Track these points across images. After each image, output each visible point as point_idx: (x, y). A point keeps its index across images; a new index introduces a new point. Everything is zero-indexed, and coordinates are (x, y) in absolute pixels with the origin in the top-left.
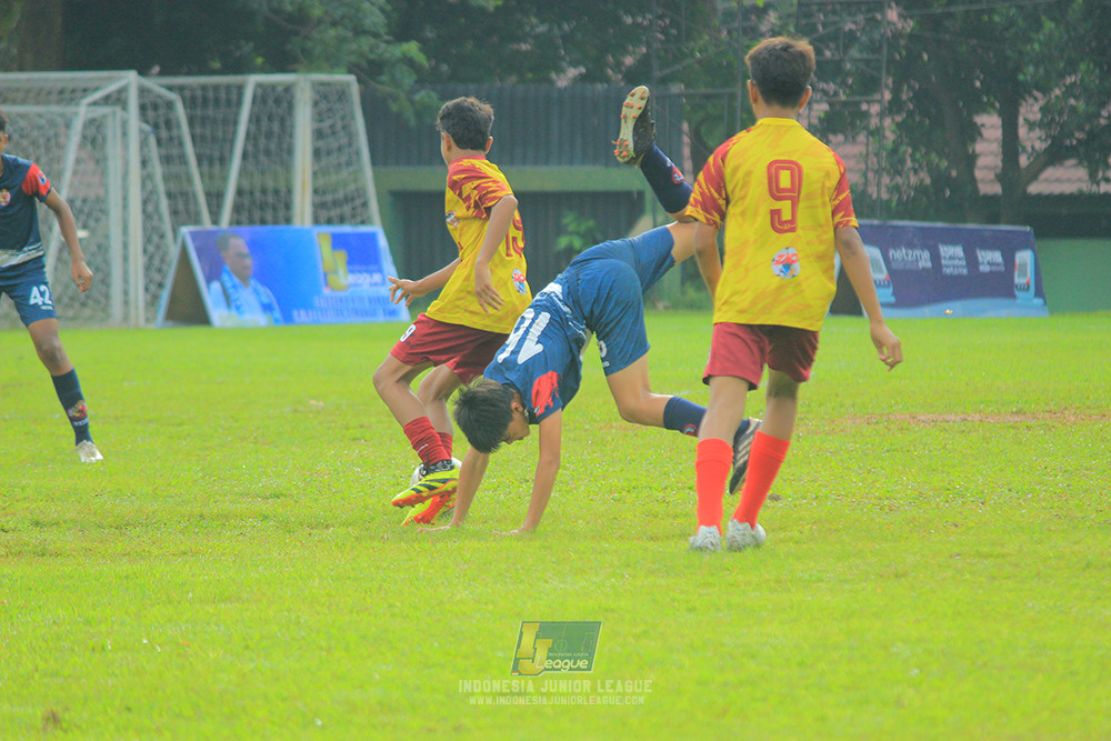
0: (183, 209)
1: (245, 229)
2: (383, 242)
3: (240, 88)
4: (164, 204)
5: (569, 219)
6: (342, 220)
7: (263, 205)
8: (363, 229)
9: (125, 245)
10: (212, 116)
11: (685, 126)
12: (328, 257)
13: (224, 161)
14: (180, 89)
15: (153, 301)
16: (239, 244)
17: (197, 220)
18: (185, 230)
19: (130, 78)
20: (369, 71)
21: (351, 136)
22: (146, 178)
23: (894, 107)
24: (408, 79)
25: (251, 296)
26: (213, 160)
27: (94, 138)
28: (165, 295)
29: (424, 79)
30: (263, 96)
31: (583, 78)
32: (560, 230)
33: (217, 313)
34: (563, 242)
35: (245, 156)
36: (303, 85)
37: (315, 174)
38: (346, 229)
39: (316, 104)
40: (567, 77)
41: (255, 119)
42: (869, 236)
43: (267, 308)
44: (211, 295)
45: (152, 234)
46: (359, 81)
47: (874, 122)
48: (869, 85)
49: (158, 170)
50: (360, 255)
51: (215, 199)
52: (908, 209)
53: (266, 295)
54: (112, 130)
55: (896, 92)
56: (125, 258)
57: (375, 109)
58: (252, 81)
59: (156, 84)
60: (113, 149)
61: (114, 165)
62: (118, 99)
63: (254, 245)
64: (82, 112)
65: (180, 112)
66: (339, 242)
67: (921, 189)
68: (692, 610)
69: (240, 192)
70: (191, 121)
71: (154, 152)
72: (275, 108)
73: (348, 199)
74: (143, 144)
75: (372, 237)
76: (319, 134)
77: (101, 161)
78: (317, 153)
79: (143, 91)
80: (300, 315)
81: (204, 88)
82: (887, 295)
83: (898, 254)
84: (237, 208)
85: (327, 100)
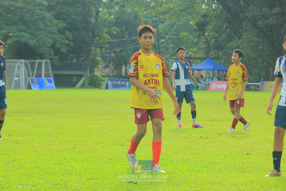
0: (29, 76)
1: (37, 78)
2: (52, 80)
3: (36, 62)
4: (27, 75)
5: (75, 78)
6: (48, 77)
7: (39, 75)
8: (50, 78)
9: (22, 80)
10: (33, 65)
11: (88, 67)
12: (46, 81)
13: (34, 70)
14: (29, 62)
15: (25, 86)
16: (35, 80)
17: (30, 77)
18: (29, 78)
19: (23, 61)
20: (51, 60)
21: (49, 67)
22: (25, 72)
23: (113, 65)
24: (56, 60)
25: (37, 86)
26: (33, 70)
27: (19, 67)
28: (27, 86)
29: (58, 61)
30: (39, 63)
31: (77, 61)
32: (73, 79)
33: (33, 88)
34: (74, 80)
35: (37, 70)
36: (43, 61)
37: (45, 72)
38: (48, 78)
39: (45, 64)
40: (75, 61)
41: (38, 65)
42: (109, 80)
43: (39, 87)
44: (32, 86)
45: (25, 79)
46: (51, 61)
47: (110, 67)
48: (110, 62)
49: (26, 71)
50: (50, 81)
51: (33, 75)
52: (114, 77)
53: (39, 86)
54: (21, 67)
55: (113, 63)
56: (22, 81)
57: (52, 64)
58: (37, 61)
59: (26, 61)
60: (21, 69)
61: (21, 70)
62: (22, 63)
63: (38, 80)
64: (17, 64)
65: (29, 65)
66: (47, 80)
67: (116, 75)
68: (86, 123)
69: (36, 74)
70: (31, 66)
71: (26, 69)
72: (40, 64)
73: (49, 75)
74: (25, 68)
75: (51, 80)
76: (45, 67)
77: (20, 70)
78: (45, 69)
79: (25, 62)
80: (43, 88)
81: (32, 62)
82: (112, 87)
83: (113, 82)
84: (36, 76)
85: (46, 63)
